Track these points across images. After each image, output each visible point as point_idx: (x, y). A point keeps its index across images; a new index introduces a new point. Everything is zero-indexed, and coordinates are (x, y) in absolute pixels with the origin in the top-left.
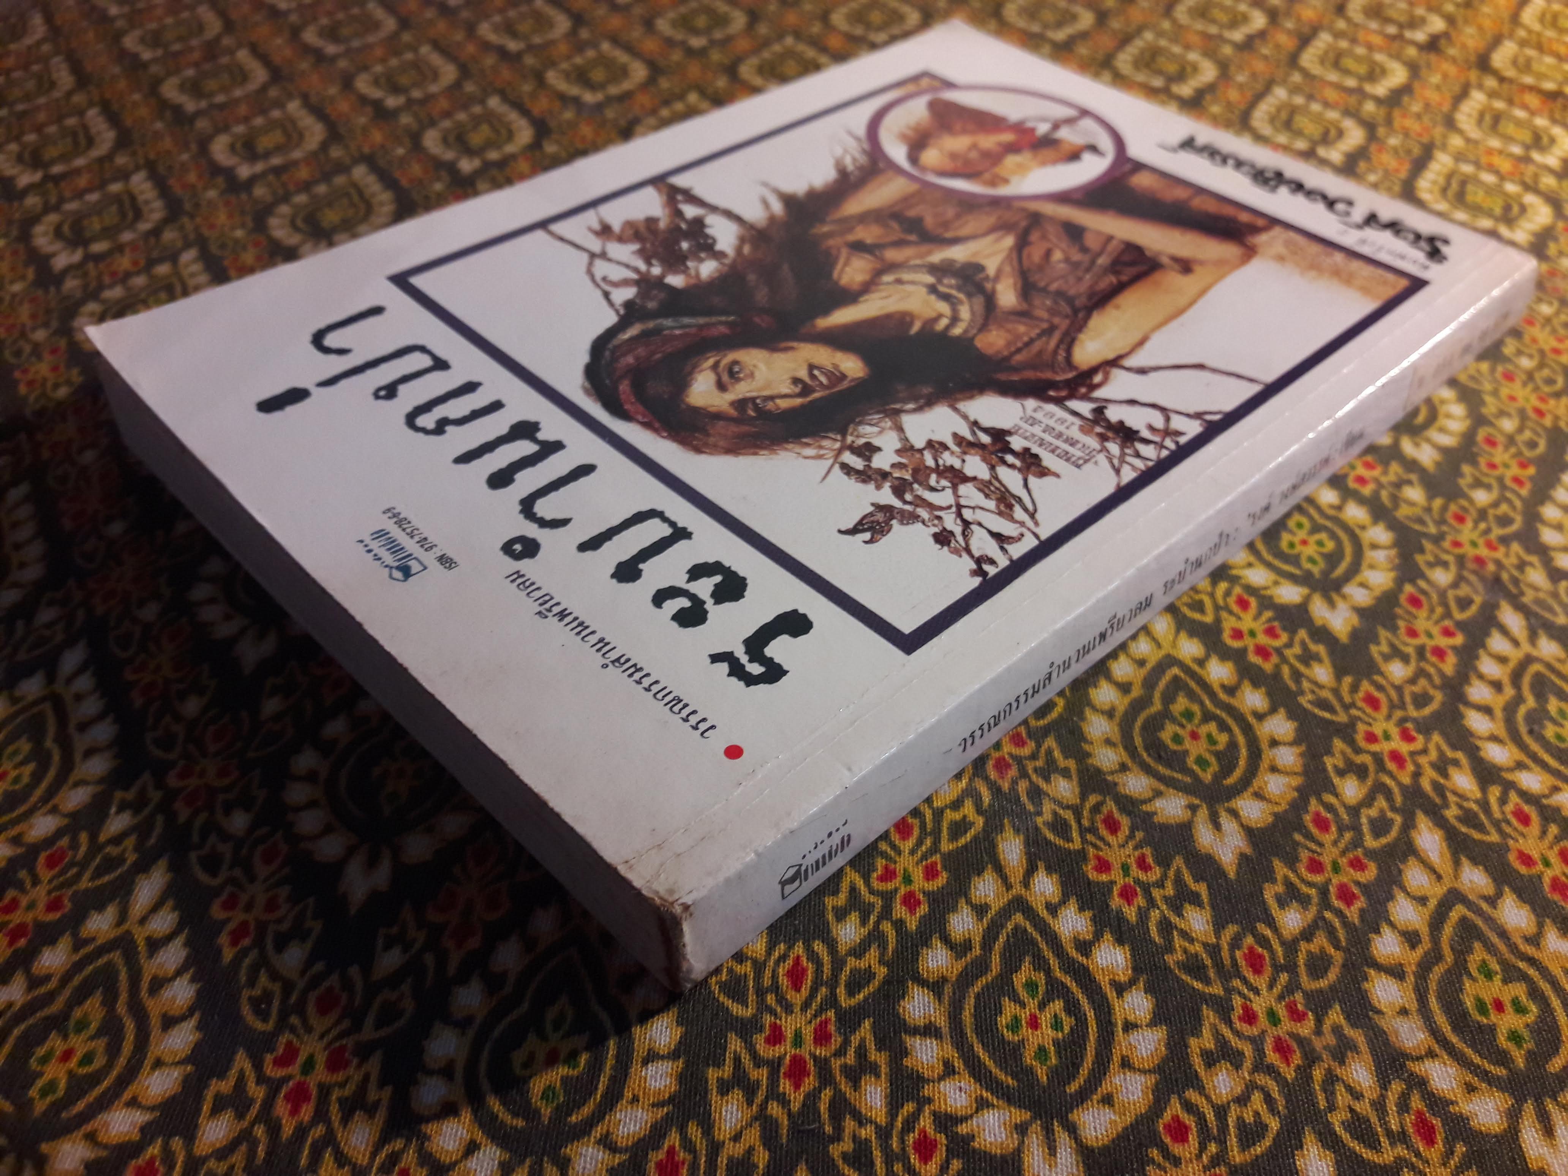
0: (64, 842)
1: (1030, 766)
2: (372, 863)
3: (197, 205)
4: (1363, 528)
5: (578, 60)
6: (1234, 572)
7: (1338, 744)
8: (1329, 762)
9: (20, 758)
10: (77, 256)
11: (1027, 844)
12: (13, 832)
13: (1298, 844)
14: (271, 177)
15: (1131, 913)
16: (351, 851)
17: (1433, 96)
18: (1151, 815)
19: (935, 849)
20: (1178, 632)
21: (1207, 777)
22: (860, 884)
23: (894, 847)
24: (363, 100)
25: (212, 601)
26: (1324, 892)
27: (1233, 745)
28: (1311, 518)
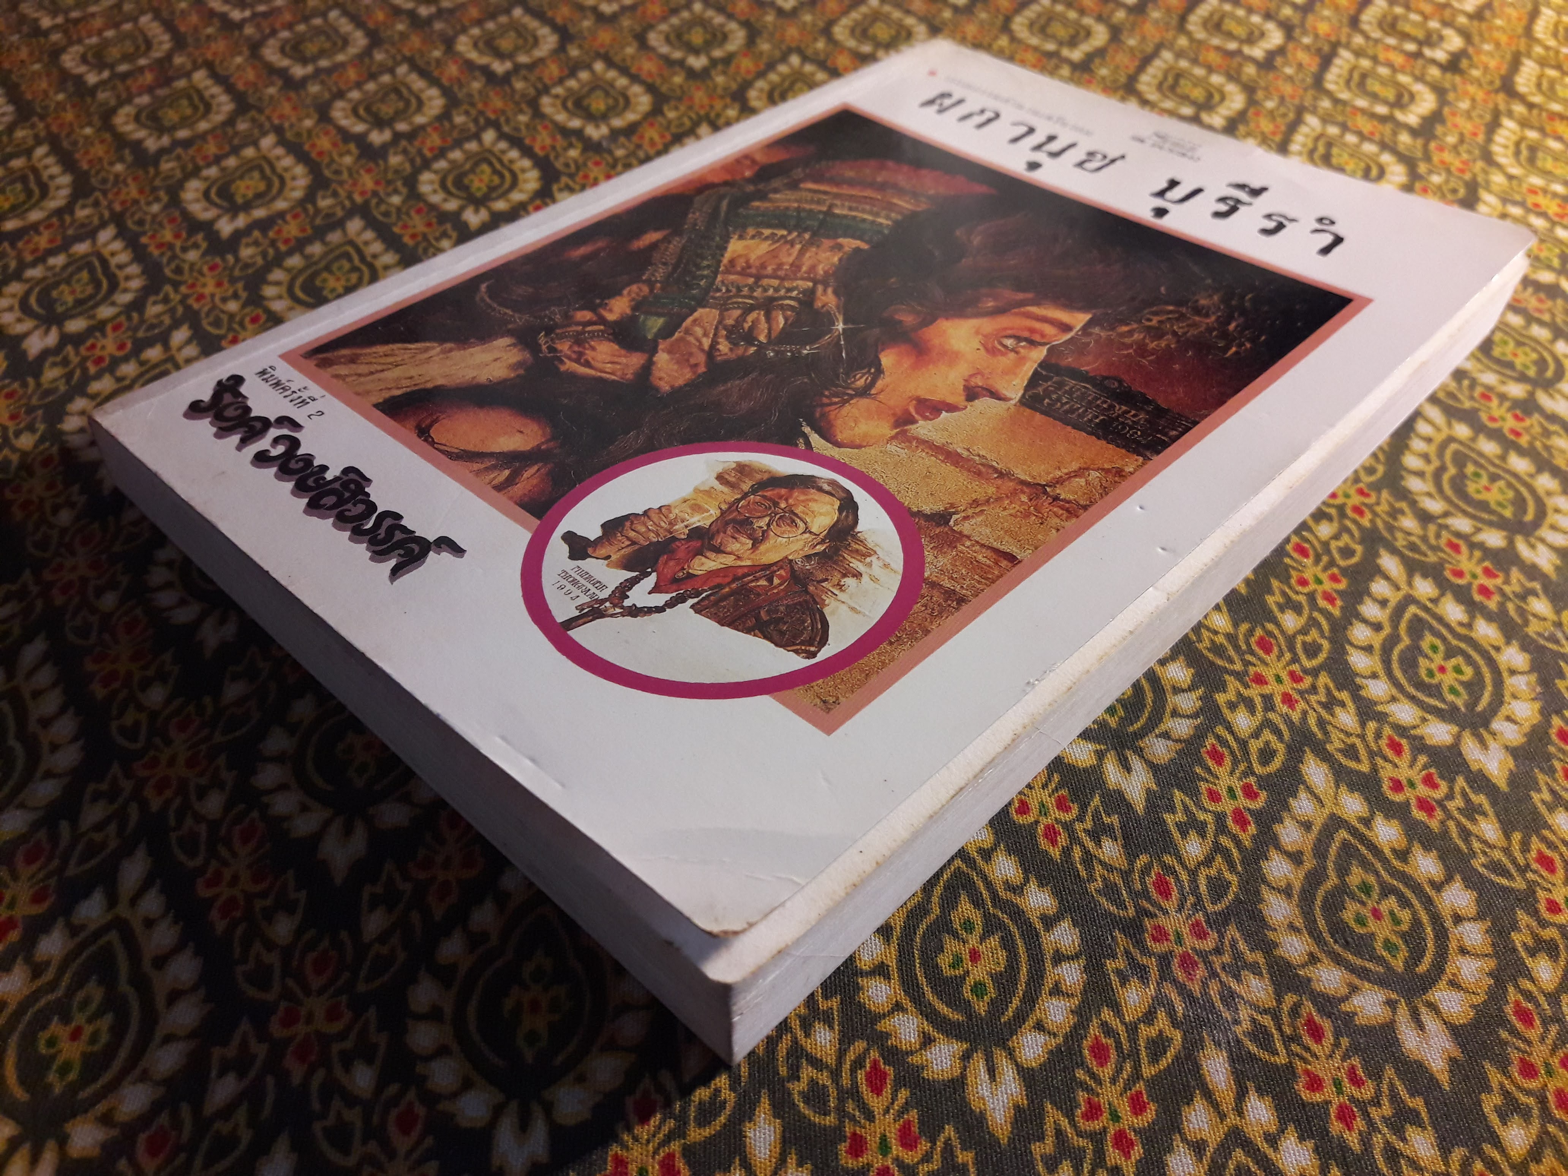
0: (164, 1119)
1: (1217, 962)
2: (524, 1125)
3: (178, 270)
4: (1498, 649)
5: (572, 83)
6: (1380, 708)
7: (1523, 918)
8: (1518, 939)
9: (93, 1006)
10: (52, 339)
11: (1232, 1060)
12: (101, 1108)
13: (1506, 1043)
14: (256, 234)
15: (1353, 1140)
16: (498, 1111)
17: (1467, 127)
18: (1350, 1016)
19: (1137, 1075)
20: (1337, 787)
21: (1398, 964)
22: (1064, 1123)
23: (1093, 1076)
24: (346, 136)
25: (282, 787)
26: (1542, 1101)
27: (1416, 923)
28: (1444, 639)
